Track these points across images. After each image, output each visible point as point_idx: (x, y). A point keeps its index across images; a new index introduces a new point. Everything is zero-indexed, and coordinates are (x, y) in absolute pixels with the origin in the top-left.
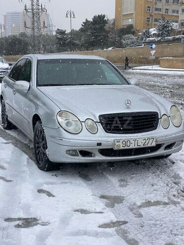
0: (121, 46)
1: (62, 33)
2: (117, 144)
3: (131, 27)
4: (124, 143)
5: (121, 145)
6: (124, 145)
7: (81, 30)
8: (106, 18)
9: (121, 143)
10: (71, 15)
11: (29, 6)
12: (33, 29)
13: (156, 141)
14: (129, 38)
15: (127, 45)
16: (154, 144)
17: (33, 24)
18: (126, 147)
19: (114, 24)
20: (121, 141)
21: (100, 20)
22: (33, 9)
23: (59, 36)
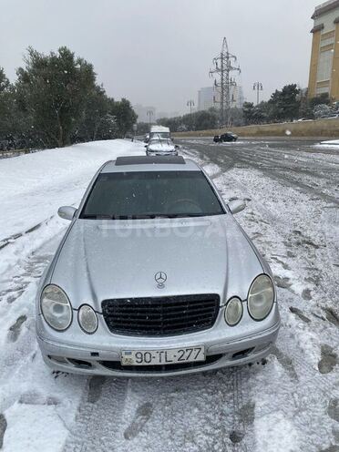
0: (312, 117)
1: (250, 105)
2: (126, 357)
3: (325, 95)
4: (139, 356)
5: (134, 359)
6: (140, 360)
7: (270, 102)
8: (297, 88)
10: (258, 87)
11: (219, 81)
12: (222, 103)
13: (206, 352)
14: (321, 108)
15: (319, 115)
16: (201, 358)
17: (222, 98)
18: (144, 363)
19: (306, 93)
20: (134, 353)
21: (291, 90)
22: (222, 84)
23: (247, 109)
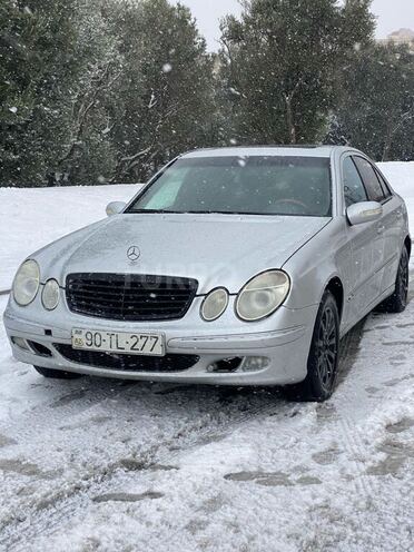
2: (76, 336)
4: (89, 337)
5: (85, 341)
6: (89, 342)
9: (82, 336)
13: (165, 345)
16: (159, 351)
18: (94, 348)
20: (84, 332)
